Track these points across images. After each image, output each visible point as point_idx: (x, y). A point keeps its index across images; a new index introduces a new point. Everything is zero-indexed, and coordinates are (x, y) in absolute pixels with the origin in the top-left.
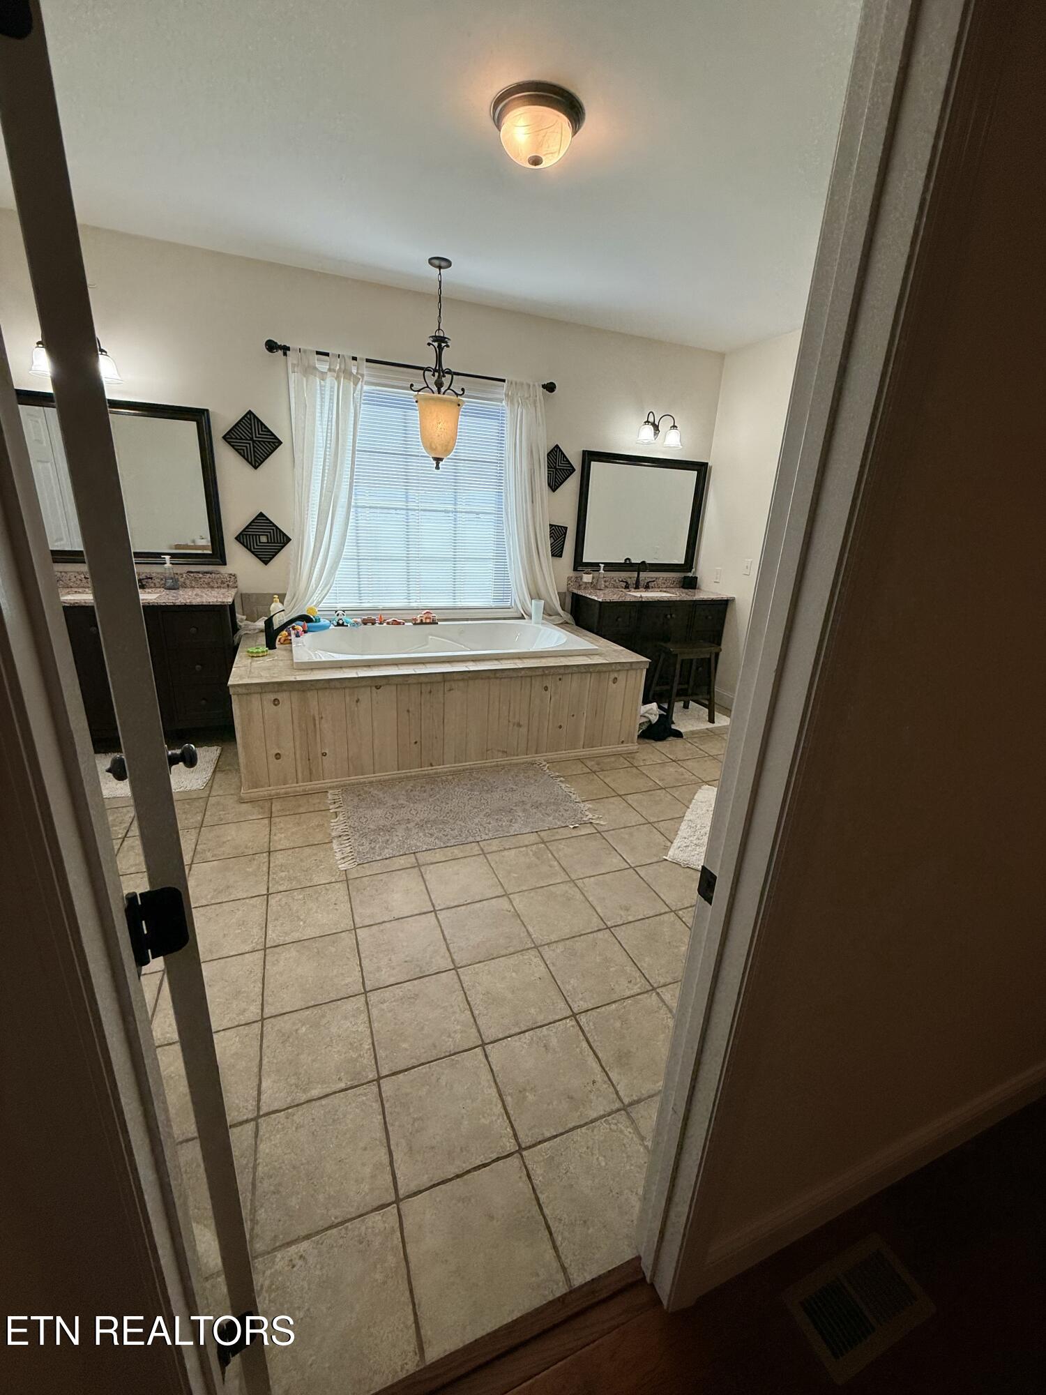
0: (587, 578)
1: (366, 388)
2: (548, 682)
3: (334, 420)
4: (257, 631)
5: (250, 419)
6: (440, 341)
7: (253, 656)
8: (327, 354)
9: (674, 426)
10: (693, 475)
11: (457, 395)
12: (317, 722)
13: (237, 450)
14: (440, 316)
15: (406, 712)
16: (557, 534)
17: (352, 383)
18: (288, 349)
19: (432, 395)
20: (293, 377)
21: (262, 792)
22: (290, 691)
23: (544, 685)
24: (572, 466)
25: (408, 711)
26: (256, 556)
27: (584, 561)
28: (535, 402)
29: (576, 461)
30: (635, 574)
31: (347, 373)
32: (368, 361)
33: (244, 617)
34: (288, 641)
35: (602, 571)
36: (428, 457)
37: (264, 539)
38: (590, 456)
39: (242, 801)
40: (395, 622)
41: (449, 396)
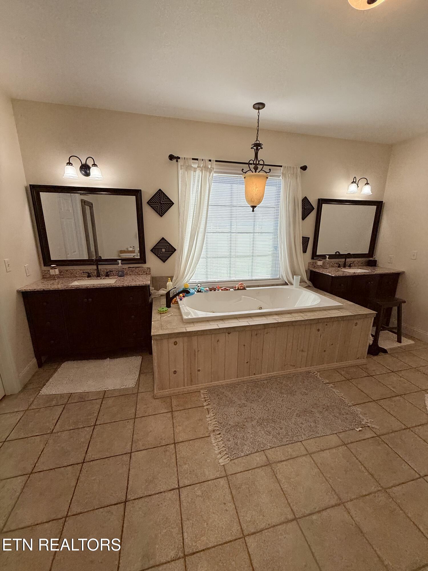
0: (320, 263)
1: (215, 175)
2: (320, 326)
3: (199, 191)
4: (159, 296)
5: (160, 193)
6: (257, 146)
7: (161, 313)
8: (197, 159)
9: (367, 184)
10: (374, 207)
11: (266, 172)
12: (196, 354)
13: (153, 208)
14: (258, 133)
15: (243, 346)
16: (305, 241)
17: (208, 173)
18: (179, 158)
19: (252, 173)
20: (180, 172)
21: (166, 392)
22: (183, 337)
23: (318, 328)
24: (313, 207)
25: (244, 345)
26: (160, 258)
27: (317, 254)
28: (296, 175)
29: (315, 205)
30: (344, 260)
31: (206, 168)
32: (216, 161)
33: (153, 288)
34: (176, 302)
35: (327, 259)
36: (249, 206)
37: (164, 250)
38: (322, 202)
39: (155, 398)
40: (225, 289)
41: (262, 173)
